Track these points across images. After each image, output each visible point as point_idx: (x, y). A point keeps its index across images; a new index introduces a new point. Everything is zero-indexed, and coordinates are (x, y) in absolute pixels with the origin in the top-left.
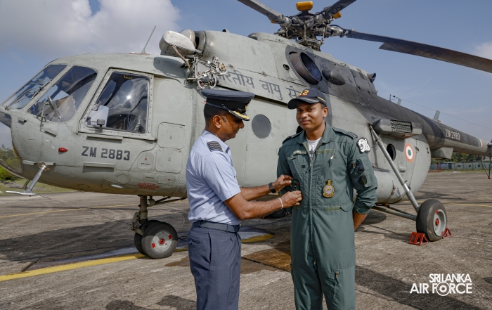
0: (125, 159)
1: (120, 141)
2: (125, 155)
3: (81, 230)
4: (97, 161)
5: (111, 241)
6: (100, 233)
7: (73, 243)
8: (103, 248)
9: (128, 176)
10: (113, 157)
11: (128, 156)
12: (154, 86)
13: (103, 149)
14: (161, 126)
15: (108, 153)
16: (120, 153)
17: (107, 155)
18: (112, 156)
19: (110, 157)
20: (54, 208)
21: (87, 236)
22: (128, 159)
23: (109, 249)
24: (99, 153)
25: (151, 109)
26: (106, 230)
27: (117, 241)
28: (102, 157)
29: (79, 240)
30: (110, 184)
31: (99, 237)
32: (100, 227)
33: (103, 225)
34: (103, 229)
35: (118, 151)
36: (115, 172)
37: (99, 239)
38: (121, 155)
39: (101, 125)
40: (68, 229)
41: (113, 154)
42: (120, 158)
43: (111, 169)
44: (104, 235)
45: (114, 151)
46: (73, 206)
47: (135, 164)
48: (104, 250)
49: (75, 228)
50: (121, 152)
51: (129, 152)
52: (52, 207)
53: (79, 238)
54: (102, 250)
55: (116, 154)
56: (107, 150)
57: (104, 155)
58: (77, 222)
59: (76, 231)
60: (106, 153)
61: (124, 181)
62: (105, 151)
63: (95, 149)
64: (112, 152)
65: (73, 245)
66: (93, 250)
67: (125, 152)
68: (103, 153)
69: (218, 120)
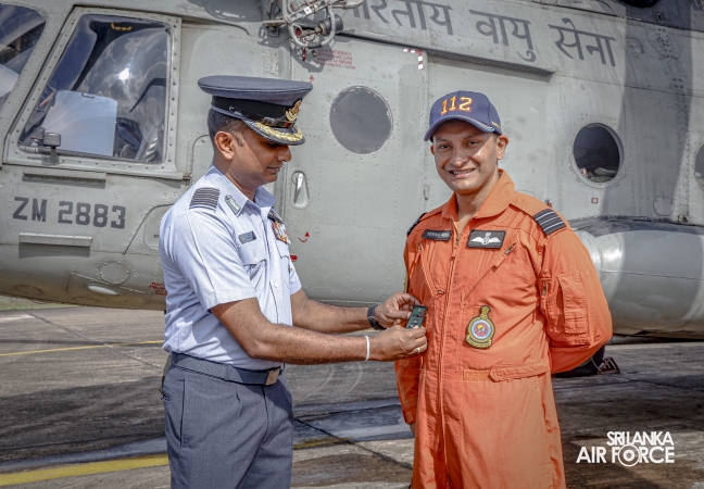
0: (114, 224)
1: (100, 183)
2: (113, 216)
3: (84, 395)
4: (50, 231)
5: (138, 421)
6: (122, 404)
7: (51, 423)
8: (111, 437)
9: (124, 265)
10: (87, 222)
11: (122, 217)
12: (182, 47)
13: (62, 204)
14: (199, 143)
15: (75, 213)
16: (101, 211)
17: (72, 217)
18: (83, 218)
19: (79, 222)
20: (49, 342)
21: (91, 408)
22: (122, 226)
23: (124, 440)
24: (52, 211)
25: (174, 104)
26: (138, 397)
27: (150, 422)
28: (61, 221)
29: (67, 419)
30: (84, 284)
31: (114, 411)
32: (128, 388)
33: (137, 384)
34: (134, 393)
35: (97, 207)
36: (93, 258)
37: (112, 416)
38: (104, 215)
39: (54, 147)
40: (54, 393)
41: (86, 214)
42: (104, 224)
43: (83, 250)
44: (129, 407)
45: (88, 207)
46: (92, 339)
47: (139, 237)
48: (112, 441)
49: (70, 391)
50: (106, 208)
51: (123, 210)
52: (44, 342)
53: (69, 414)
54: (104, 443)
55: (92, 214)
56: (70, 204)
57: (65, 217)
58: (84, 375)
59: (69, 398)
60: (70, 212)
61: (116, 276)
62: (66, 208)
63: (44, 202)
64: (83, 209)
65: (49, 430)
66: (87, 442)
67: (115, 209)
68: (61, 213)
69: (227, 141)
